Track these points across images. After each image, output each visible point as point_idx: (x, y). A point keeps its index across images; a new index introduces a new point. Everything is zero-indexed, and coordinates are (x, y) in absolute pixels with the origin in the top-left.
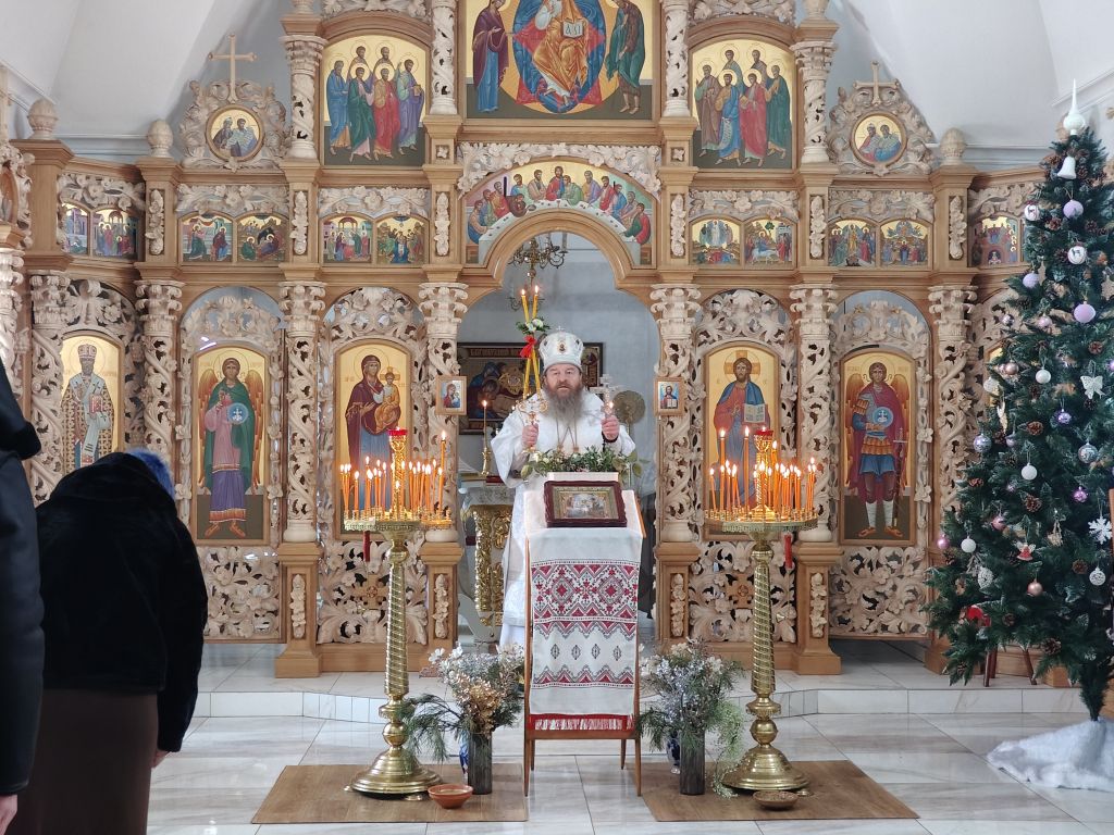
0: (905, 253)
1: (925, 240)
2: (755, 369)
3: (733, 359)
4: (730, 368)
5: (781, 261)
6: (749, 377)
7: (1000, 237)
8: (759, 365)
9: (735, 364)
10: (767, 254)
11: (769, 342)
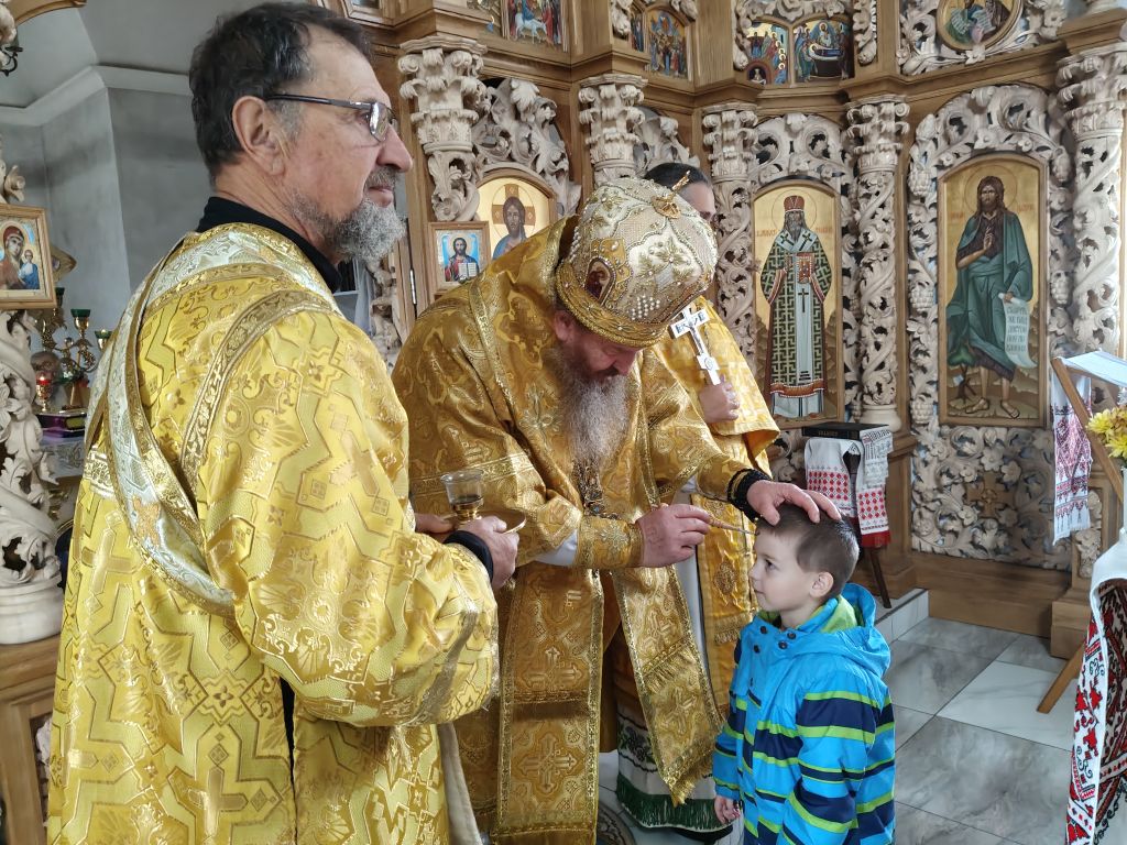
0: (667, 58)
1: (683, 44)
2: (529, 215)
3: (501, 200)
4: (499, 214)
5: (549, 41)
6: (523, 230)
7: (764, 49)
8: (532, 209)
9: (505, 207)
10: (534, 25)
11: (543, 172)
